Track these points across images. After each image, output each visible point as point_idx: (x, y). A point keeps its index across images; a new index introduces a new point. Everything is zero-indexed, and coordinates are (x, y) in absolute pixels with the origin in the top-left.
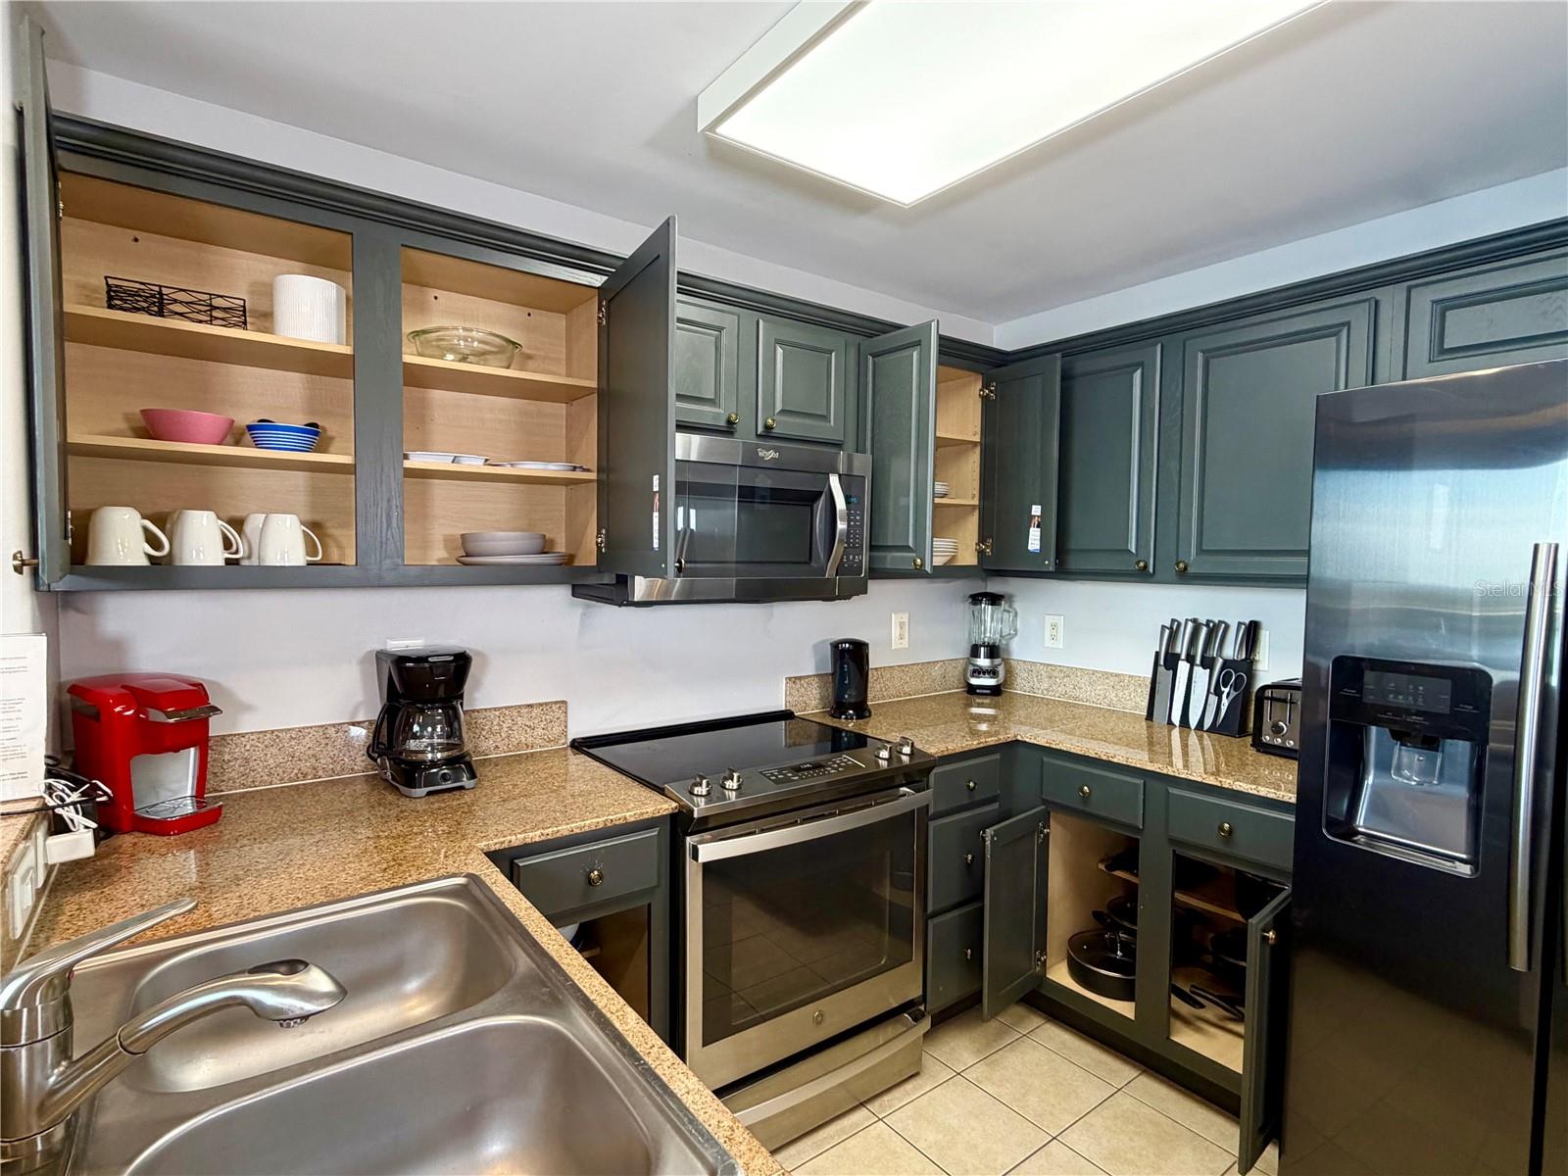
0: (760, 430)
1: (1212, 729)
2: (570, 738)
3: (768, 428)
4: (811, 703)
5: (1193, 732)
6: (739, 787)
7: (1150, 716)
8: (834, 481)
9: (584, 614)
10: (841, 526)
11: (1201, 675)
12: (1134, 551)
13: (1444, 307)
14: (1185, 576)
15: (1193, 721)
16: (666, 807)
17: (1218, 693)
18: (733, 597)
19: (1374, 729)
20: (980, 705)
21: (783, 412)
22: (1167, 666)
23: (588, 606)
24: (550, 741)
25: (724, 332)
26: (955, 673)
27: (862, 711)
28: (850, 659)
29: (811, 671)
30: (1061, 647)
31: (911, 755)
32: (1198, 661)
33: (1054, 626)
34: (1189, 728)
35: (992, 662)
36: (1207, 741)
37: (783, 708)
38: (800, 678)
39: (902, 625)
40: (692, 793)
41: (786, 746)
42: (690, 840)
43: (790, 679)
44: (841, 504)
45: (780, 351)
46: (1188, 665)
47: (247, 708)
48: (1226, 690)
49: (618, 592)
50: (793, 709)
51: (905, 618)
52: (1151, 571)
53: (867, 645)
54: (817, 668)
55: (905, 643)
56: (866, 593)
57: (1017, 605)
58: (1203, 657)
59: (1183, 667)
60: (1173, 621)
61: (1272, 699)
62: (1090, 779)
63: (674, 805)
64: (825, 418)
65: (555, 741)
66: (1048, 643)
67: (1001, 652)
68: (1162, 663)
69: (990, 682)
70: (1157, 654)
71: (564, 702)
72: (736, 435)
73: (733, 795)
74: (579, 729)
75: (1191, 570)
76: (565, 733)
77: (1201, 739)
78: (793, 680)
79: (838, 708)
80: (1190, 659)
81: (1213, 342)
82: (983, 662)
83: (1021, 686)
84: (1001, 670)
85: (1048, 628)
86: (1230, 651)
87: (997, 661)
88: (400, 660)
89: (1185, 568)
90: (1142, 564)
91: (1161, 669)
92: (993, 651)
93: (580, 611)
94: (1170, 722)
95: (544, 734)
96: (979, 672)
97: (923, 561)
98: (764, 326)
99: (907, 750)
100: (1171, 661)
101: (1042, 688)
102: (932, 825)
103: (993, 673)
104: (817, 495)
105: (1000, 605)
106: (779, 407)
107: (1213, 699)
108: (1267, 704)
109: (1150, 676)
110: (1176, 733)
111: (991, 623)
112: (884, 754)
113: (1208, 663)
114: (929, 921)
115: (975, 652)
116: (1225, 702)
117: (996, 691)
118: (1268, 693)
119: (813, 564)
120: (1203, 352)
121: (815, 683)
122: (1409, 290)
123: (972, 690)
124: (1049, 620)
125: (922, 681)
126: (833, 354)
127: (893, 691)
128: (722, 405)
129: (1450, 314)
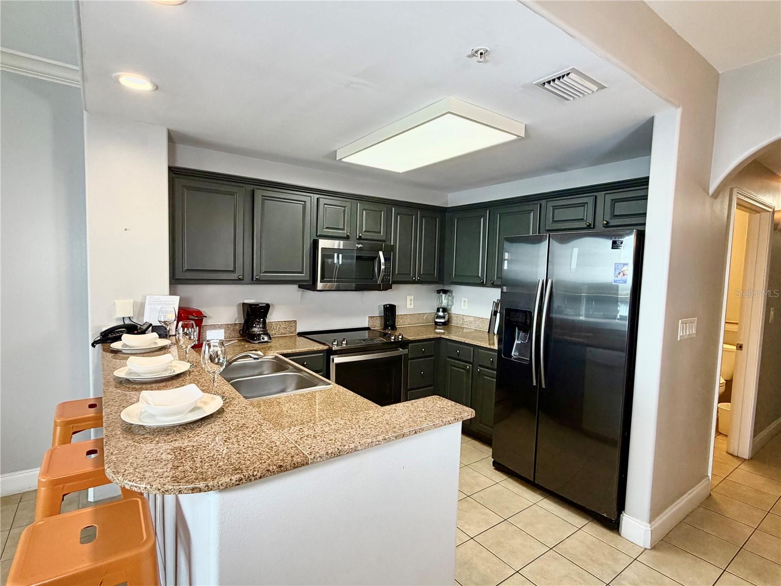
0: (358, 237)
2: (297, 332)
3: (360, 237)
4: (377, 325)
6: (347, 343)
7: (489, 332)
8: (381, 253)
9: (302, 293)
10: (383, 267)
12: (480, 276)
13: (555, 208)
14: (493, 285)
16: (325, 347)
18: (354, 289)
19: (516, 328)
20: (439, 329)
21: (365, 231)
23: (303, 291)
24: (291, 332)
25: (346, 208)
26: (431, 318)
27: (394, 328)
28: (390, 311)
29: (377, 315)
30: (466, 309)
31: (402, 339)
33: (465, 302)
35: (444, 314)
37: (367, 326)
38: (373, 317)
39: (411, 300)
40: (332, 344)
42: (331, 357)
43: (370, 317)
44: (382, 260)
45: (364, 212)
47: (210, 317)
49: (312, 287)
50: (370, 327)
51: (412, 297)
52: (485, 283)
53: (395, 306)
54: (380, 314)
55: (412, 307)
56: (391, 288)
57: (453, 294)
59: (497, 315)
63: (327, 347)
64: (380, 232)
65: (293, 333)
66: (463, 307)
67: (448, 310)
68: (493, 314)
69: (443, 321)
70: (492, 311)
71: (296, 321)
72: (350, 239)
73: (345, 345)
74: (300, 329)
75: (495, 283)
76: (295, 330)
79: (386, 327)
81: (501, 211)
82: (441, 314)
83: (454, 322)
84: (447, 317)
85: (463, 302)
87: (446, 314)
88: (250, 305)
89: (493, 283)
90: (483, 281)
91: (493, 316)
92: (445, 310)
93: (300, 293)
94: (494, 333)
96: (439, 317)
97: (415, 278)
98: (359, 205)
99: (400, 337)
100: (495, 313)
102: (409, 361)
103: (443, 317)
104: (375, 258)
105: (448, 294)
106: (364, 230)
109: (490, 318)
111: (444, 300)
112: (393, 338)
114: (408, 392)
115: (438, 310)
117: (444, 324)
119: (374, 279)
120: (499, 214)
121: (379, 318)
122: (547, 202)
123: (436, 323)
124: (463, 299)
125: (418, 320)
126: (383, 212)
127: (407, 323)
128: (346, 230)
129: (556, 210)
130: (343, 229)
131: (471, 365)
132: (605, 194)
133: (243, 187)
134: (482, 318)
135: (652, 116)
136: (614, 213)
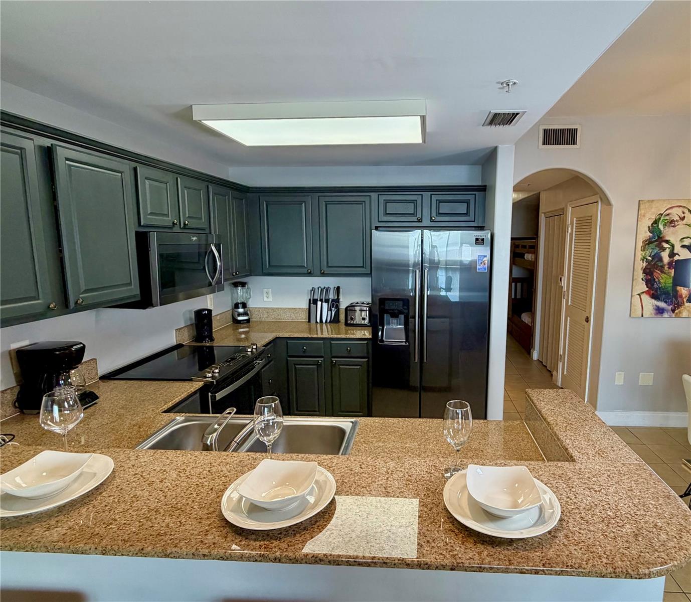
1: (330, 322)
3: (185, 225)
4: (187, 338)
5: (324, 324)
6: (219, 371)
7: (309, 321)
8: (213, 247)
10: (219, 264)
11: (325, 305)
12: (306, 266)
13: (387, 202)
14: (323, 274)
15: (324, 320)
16: (201, 385)
17: (331, 310)
19: (385, 315)
20: (243, 328)
21: (188, 218)
22: (314, 304)
24: (91, 379)
25: (168, 184)
27: (211, 337)
29: (185, 325)
30: (271, 300)
31: (256, 349)
32: (324, 301)
33: (267, 293)
34: (323, 322)
35: (244, 310)
36: (329, 326)
37: (175, 344)
38: (180, 329)
39: (211, 300)
40: (206, 377)
41: (178, 359)
43: (177, 329)
44: (217, 256)
45: (185, 191)
46: (320, 302)
48: (333, 309)
50: (181, 343)
51: (212, 296)
52: (312, 273)
55: (213, 307)
56: (224, 290)
57: (250, 286)
58: (325, 299)
59: (319, 303)
60: (313, 288)
61: (350, 310)
62: (304, 344)
63: (203, 383)
64: (202, 219)
65: (94, 378)
66: (266, 299)
67: (246, 305)
68: (312, 302)
69: (246, 318)
70: (310, 300)
71: (95, 359)
75: (325, 272)
76: (97, 374)
77: (327, 326)
78: (178, 330)
80: (321, 300)
81: (327, 199)
82: (241, 310)
83: (257, 318)
84: (249, 312)
85: (265, 294)
86: (332, 296)
87: (246, 309)
90: (309, 271)
91: (312, 305)
92: (244, 305)
94: (317, 322)
95: (89, 376)
96: (239, 315)
97: (235, 274)
98: (180, 181)
99: (254, 347)
100: (315, 302)
101: (265, 317)
103: (245, 314)
105: (245, 286)
106: (187, 215)
107: (329, 312)
108: (349, 312)
109: (308, 307)
110: (318, 325)
111: (241, 294)
112: (250, 350)
113: (327, 301)
115: (236, 306)
116: (333, 313)
117: (248, 321)
118: (349, 308)
120: (325, 202)
121: (186, 329)
122: (378, 195)
123: (238, 322)
124: (265, 290)
126: (201, 191)
128: (170, 216)
129: (387, 204)
130: (167, 215)
131: (322, 359)
132: (431, 195)
133: (32, 140)
134: (294, 309)
135: (495, 145)
136: (439, 211)
